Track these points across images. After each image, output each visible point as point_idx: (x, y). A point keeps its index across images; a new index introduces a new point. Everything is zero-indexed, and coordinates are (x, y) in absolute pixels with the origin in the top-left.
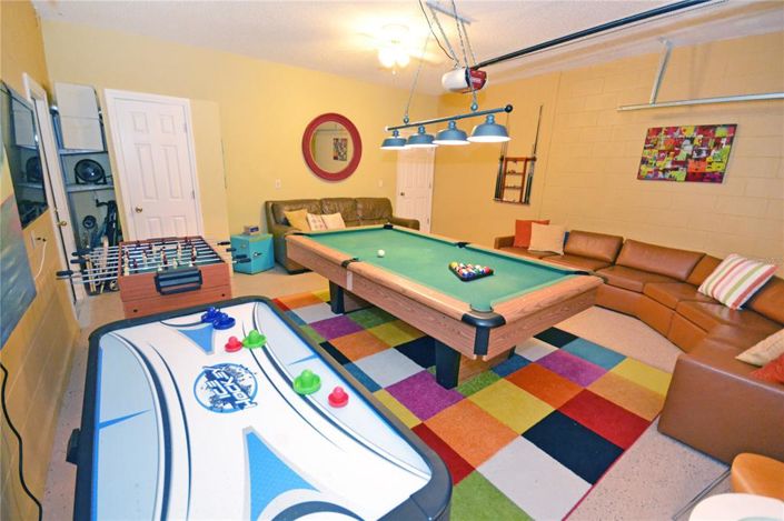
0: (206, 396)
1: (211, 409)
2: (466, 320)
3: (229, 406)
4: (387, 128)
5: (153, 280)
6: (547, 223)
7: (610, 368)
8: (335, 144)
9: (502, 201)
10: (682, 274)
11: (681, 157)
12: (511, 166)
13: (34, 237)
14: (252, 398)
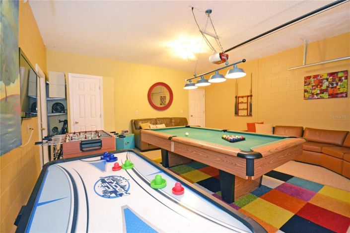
0: (100, 190)
1: (103, 196)
2: (239, 155)
3: (113, 195)
4: (186, 80)
5: (79, 145)
6: (262, 123)
7: (317, 192)
8: (161, 99)
9: (238, 116)
10: (340, 143)
11: (324, 87)
12: (241, 100)
13: (28, 128)
14: (127, 191)
